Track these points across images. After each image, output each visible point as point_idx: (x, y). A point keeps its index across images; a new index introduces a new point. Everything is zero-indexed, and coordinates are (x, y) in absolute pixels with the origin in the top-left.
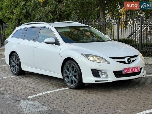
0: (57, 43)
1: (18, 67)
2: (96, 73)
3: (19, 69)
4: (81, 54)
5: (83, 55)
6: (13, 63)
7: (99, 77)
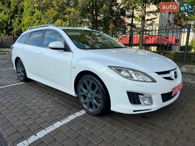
0: (66, 49)
1: (23, 74)
2: (134, 98)
3: (25, 77)
4: (108, 66)
5: (111, 68)
6: (19, 69)
7: (139, 103)
